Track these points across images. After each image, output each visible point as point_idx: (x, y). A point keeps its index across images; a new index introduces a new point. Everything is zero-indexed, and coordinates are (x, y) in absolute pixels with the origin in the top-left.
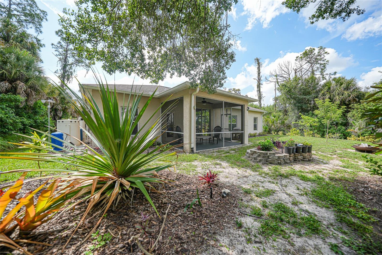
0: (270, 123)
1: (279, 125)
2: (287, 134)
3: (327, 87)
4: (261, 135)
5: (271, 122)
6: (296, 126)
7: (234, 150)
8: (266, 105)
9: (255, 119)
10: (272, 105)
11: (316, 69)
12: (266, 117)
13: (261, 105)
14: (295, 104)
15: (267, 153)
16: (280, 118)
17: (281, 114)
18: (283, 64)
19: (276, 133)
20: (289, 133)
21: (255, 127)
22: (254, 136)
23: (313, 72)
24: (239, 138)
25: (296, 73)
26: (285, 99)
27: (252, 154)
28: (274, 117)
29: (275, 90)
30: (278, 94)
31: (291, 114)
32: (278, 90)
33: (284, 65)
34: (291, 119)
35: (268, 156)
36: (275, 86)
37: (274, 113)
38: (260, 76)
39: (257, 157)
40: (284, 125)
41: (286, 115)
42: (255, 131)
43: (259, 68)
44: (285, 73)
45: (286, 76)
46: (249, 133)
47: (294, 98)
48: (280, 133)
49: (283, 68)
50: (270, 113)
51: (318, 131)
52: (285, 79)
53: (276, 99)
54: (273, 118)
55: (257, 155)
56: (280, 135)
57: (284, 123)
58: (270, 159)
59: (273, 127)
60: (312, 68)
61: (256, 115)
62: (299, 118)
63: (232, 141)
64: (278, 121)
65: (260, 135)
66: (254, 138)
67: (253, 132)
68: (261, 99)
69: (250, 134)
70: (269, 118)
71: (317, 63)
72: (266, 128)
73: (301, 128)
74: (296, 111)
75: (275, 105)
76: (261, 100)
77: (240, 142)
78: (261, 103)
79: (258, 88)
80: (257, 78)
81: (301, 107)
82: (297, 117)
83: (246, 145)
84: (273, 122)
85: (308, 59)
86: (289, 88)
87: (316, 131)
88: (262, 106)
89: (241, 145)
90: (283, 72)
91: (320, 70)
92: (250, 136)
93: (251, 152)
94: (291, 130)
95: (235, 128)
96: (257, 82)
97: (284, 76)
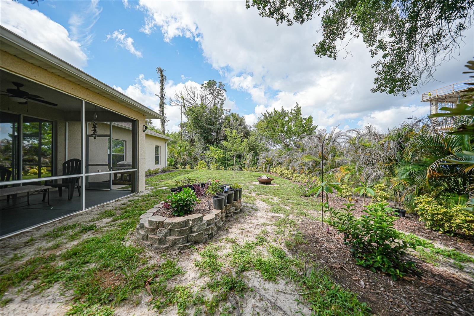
0: (176, 155)
1: (185, 157)
2: (195, 168)
3: (227, 121)
4: (166, 171)
5: (176, 153)
6: (203, 158)
7: (109, 214)
8: (170, 132)
9: (157, 149)
10: (177, 132)
11: (217, 102)
12: (170, 147)
13: (164, 131)
14: (201, 134)
15: (187, 222)
16: (187, 148)
17: (188, 144)
18: (189, 87)
19: (183, 167)
20: (197, 167)
21: (157, 160)
22: (155, 174)
23: (215, 104)
24: (129, 180)
25: (202, 100)
26: (192, 126)
27: (153, 230)
28: (181, 147)
29: (181, 114)
30: (185, 120)
31: (197, 144)
32: (185, 114)
33: (190, 89)
34: (197, 150)
35: (191, 228)
36: (182, 110)
37: (180, 142)
38: (164, 93)
39: (166, 236)
40: (191, 157)
41: (193, 145)
42: (157, 166)
43: (163, 83)
44: (191, 99)
45: (192, 102)
46: (147, 169)
47: (201, 128)
48: (188, 166)
49: (189, 92)
50: (176, 142)
51: (221, 163)
52: (191, 106)
53: (182, 125)
54: (179, 148)
55: (165, 231)
56: (188, 169)
57: (191, 154)
58: (194, 232)
59: (179, 159)
60: (214, 101)
61: (158, 143)
62: (206, 149)
63: (114, 187)
64: (185, 153)
65: (164, 171)
66: (155, 177)
67: (153, 167)
68: (164, 122)
69: (149, 171)
70: (175, 148)
71: (218, 97)
72: (171, 162)
73: (207, 160)
74: (203, 142)
75: (181, 133)
76: (164, 124)
77: (130, 189)
78: (164, 127)
79: (160, 107)
80: (160, 95)
81: (207, 137)
82: (203, 149)
83: (140, 194)
84: (180, 154)
85: (211, 91)
86: (196, 114)
87: (220, 163)
88: (166, 132)
89: (130, 197)
90: (189, 97)
91: (220, 104)
92: (150, 174)
93: (150, 225)
94: (199, 163)
95: (121, 163)
96: (160, 100)
97: (191, 101)
